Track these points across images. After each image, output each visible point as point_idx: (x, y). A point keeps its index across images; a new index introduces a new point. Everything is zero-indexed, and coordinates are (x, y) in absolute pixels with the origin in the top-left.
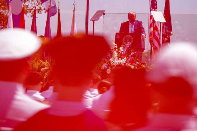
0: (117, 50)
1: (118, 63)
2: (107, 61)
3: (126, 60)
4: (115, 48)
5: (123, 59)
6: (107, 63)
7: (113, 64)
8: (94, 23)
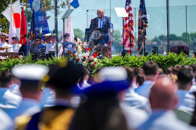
0: (81, 44)
1: (83, 56)
2: (73, 55)
3: (89, 53)
4: (80, 43)
5: (87, 53)
6: (73, 57)
7: (78, 58)
8: (64, 21)
